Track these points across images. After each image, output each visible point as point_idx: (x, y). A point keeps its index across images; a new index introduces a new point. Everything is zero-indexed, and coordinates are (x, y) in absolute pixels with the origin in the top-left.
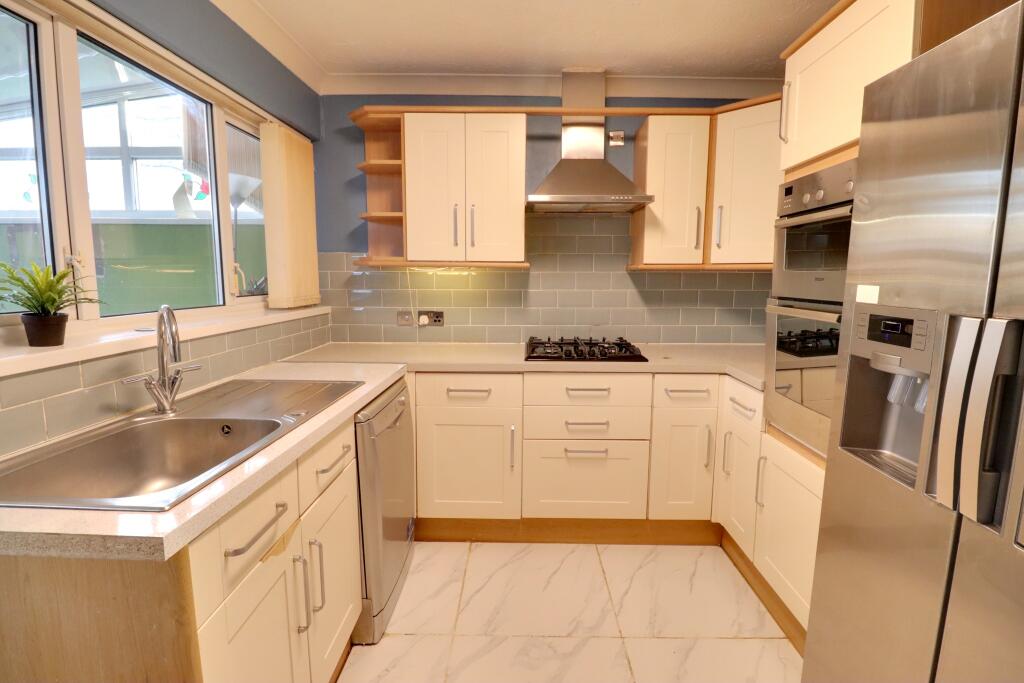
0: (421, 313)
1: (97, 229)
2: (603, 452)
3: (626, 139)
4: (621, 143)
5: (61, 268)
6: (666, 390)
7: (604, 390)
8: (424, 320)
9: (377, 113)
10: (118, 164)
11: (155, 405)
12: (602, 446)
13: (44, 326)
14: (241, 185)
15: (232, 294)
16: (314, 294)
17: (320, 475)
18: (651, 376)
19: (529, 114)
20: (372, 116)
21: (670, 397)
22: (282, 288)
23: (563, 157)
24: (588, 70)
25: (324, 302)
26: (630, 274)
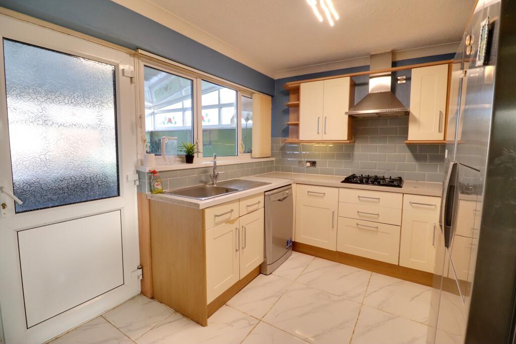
0: (307, 162)
1: (204, 131)
2: (376, 228)
3: (406, 79)
4: (405, 82)
5: (195, 143)
6: (410, 202)
7: (377, 199)
8: (308, 164)
9: (291, 84)
10: (217, 110)
11: (212, 183)
12: (376, 225)
13: (189, 158)
14: (248, 115)
15: (240, 152)
16: (269, 153)
17: (248, 207)
18: (402, 195)
19: (351, 77)
20: (289, 86)
21: (412, 206)
22: (256, 151)
23: (370, 92)
24: (383, 52)
25: (272, 156)
26: (407, 146)
